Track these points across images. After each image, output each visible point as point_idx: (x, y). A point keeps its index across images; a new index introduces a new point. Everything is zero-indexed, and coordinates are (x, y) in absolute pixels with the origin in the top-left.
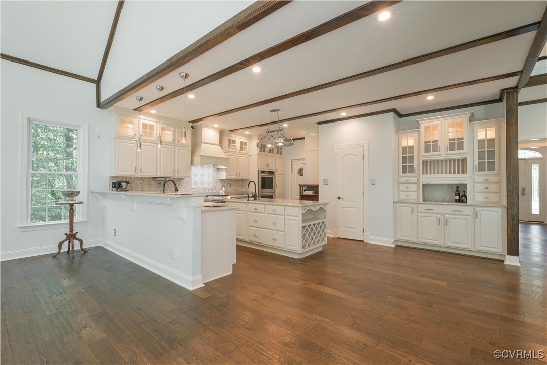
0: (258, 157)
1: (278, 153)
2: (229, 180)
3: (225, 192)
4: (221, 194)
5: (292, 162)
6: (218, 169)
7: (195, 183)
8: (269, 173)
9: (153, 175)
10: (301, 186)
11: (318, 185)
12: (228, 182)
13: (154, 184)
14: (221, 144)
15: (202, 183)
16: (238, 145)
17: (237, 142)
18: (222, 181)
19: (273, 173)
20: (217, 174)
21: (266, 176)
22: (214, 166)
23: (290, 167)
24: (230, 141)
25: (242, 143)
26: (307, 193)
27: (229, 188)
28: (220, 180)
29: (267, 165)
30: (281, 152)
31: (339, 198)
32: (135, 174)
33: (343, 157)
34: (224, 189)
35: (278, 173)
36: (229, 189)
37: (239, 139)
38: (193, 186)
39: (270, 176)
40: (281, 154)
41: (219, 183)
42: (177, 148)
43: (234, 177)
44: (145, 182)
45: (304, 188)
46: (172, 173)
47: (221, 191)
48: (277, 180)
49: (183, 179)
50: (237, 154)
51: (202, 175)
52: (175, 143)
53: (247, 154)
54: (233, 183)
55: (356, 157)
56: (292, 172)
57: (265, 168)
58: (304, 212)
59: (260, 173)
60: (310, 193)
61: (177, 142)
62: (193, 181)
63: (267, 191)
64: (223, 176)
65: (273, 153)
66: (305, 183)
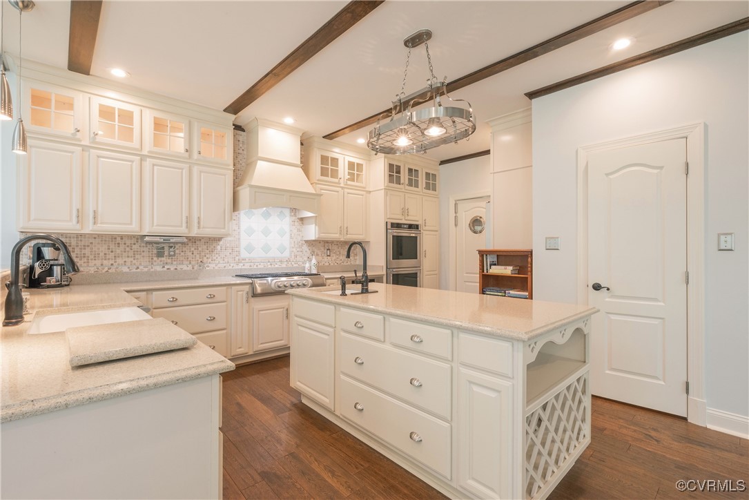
0: (386, 195)
1: (428, 187)
2: (327, 242)
3: (318, 267)
4: (307, 271)
5: (456, 205)
6: (302, 219)
7: (250, 249)
8: (410, 227)
9: (133, 228)
10: (483, 254)
11: (531, 252)
12: (323, 245)
13: (146, 249)
14: (305, 166)
15: (266, 248)
16: (343, 169)
17: (341, 163)
18: (311, 243)
19: (417, 227)
20: (299, 230)
21: (404, 233)
22: (294, 210)
23: (452, 214)
24: (324, 159)
25: (351, 165)
26: (496, 270)
27: (326, 259)
28: (306, 241)
29: (405, 211)
30: (434, 186)
31: (597, 287)
32: (78, 227)
33: (607, 175)
34: (314, 261)
35: (426, 228)
36: (326, 261)
37: (344, 155)
38: (244, 254)
39: (412, 233)
40: (434, 189)
41: (305, 248)
42: (195, 169)
43: (335, 236)
44: (122, 247)
45: (490, 259)
46: (184, 225)
47: (307, 265)
48: (426, 243)
49: (220, 239)
50: (342, 188)
51: (266, 232)
52: (190, 157)
53: (363, 189)
54: (335, 247)
55: (655, 171)
56: (456, 225)
57: (400, 217)
58: (532, 358)
59: (389, 227)
60: (507, 271)
61: (195, 156)
62: (243, 243)
63: (405, 265)
64: (312, 232)
65: (417, 186)
66: (491, 248)
